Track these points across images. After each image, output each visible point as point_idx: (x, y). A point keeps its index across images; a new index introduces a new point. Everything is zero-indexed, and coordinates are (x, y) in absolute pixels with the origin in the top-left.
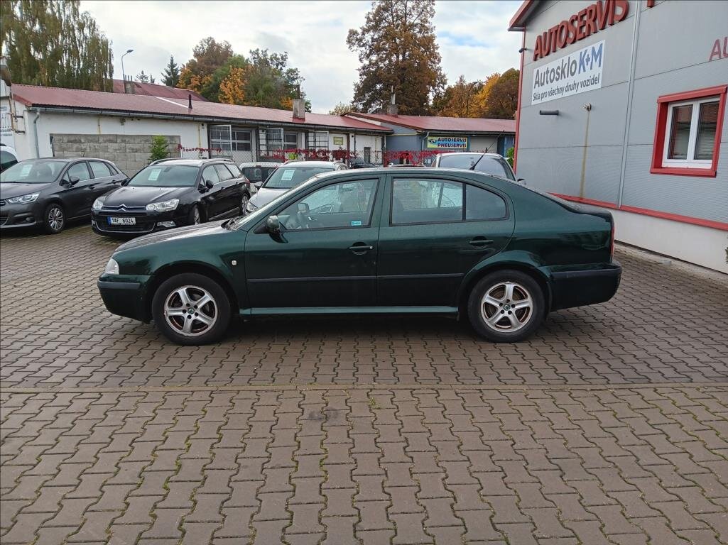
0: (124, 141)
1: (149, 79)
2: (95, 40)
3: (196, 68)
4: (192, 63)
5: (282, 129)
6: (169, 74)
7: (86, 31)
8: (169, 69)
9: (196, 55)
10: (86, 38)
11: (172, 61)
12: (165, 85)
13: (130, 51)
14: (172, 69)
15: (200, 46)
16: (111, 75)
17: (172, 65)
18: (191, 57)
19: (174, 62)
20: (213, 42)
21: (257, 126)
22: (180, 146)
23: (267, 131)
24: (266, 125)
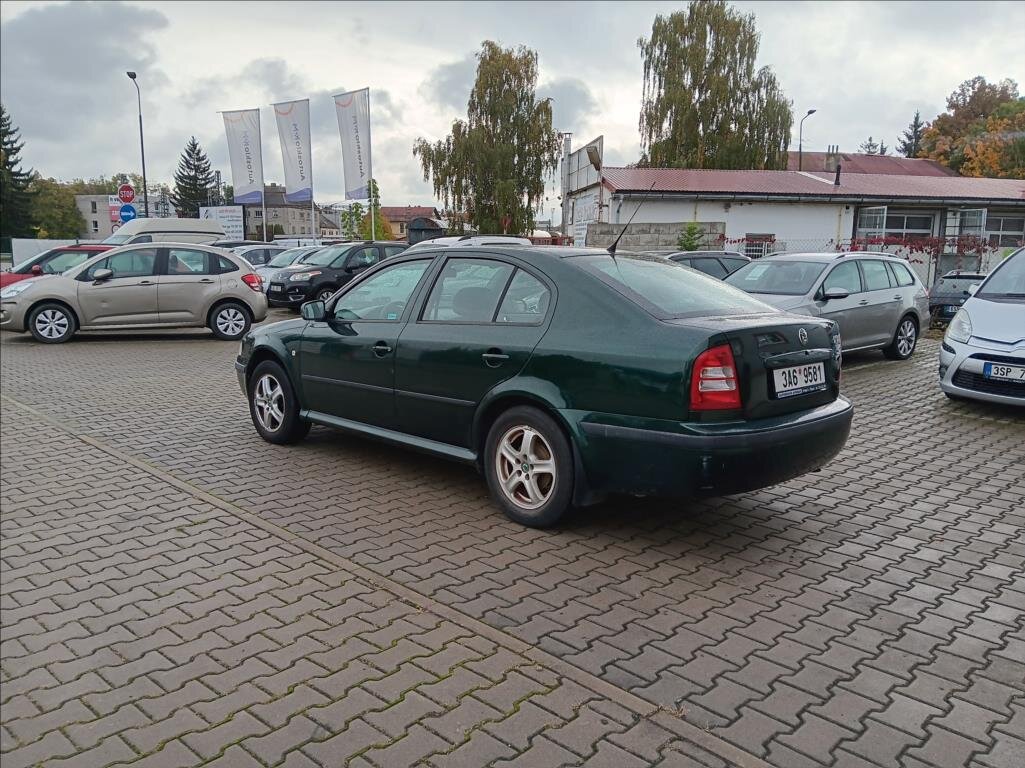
0: (657, 231)
1: (879, 147)
2: (772, 102)
3: (947, 126)
4: (943, 119)
5: (985, 210)
6: (910, 138)
7: (763, 92)
8: (910, 132)
9: (952, 105)
10: (760, 100)
11: (917, 119)
12: (903, 156)
13: (810, 112)
14: (916, 132)
15: (959, 91)
16: (786, 147)
17: (916, 125)
18: (943, 109)
19: (921, 120)
20: (983, 82)
21: (942, 207)
22: (723, 237)
23: (963, 214)
24: (960, 205)
